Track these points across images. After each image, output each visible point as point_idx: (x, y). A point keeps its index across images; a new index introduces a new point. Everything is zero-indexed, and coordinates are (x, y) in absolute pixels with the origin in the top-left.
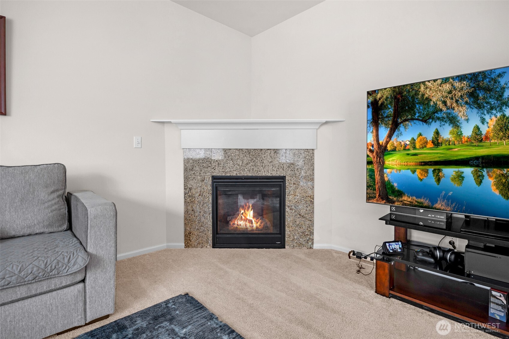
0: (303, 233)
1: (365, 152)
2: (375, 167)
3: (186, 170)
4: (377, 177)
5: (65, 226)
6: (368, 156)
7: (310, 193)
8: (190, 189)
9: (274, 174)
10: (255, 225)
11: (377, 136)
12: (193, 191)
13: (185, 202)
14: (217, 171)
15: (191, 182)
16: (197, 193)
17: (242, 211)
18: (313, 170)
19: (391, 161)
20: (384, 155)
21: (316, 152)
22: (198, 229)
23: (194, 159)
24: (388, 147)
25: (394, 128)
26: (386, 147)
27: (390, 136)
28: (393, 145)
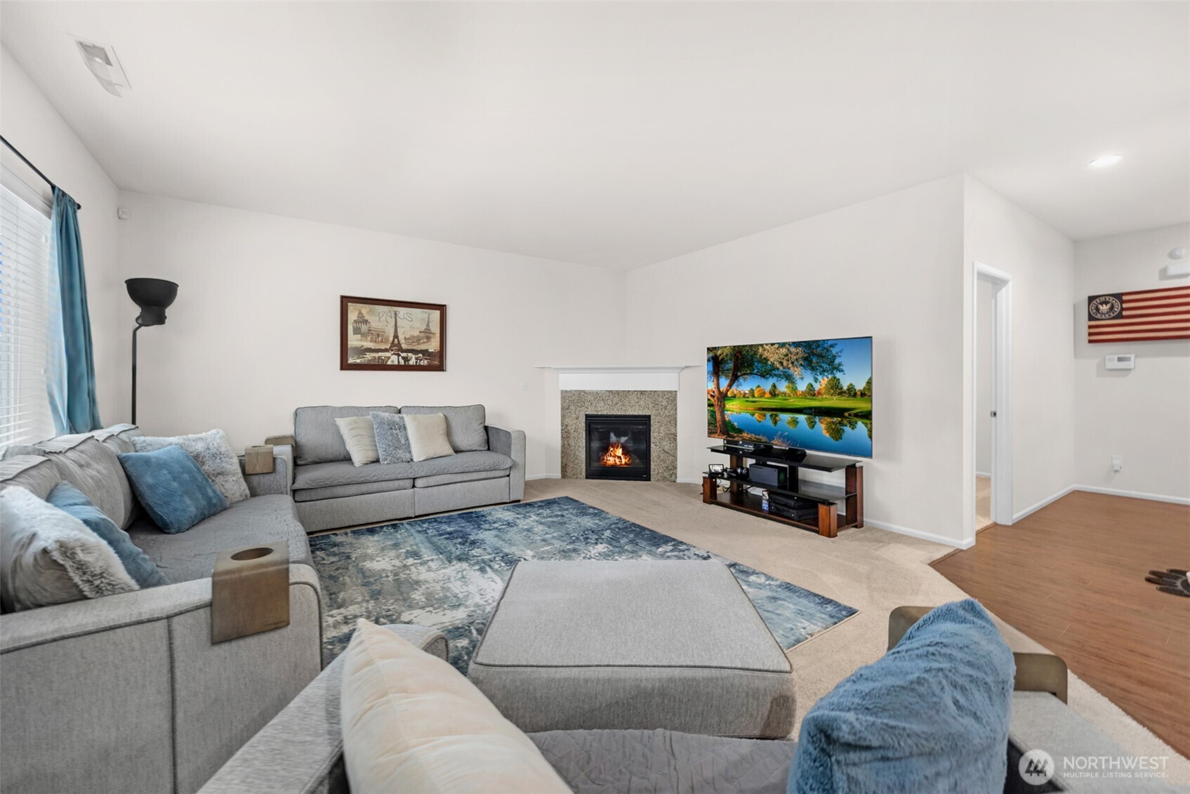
0: (667, 467)
1: (706, 397)
2: (716, 409)
3: (563, 409)
4: (718, 417)
5: (486, 448)
6: (709, 400)
7: (673, 430)
8: (567, 426)
9: (641, 413)
10: (624, 461)
11: (718, 384)
12: (569, 427)
13: (562, 437)
14: (589, 410)
15: (567, 420)
16: (572, 429)
17: (612, 449)
18: (676, 410)
19: (730, 405)
20: (724, 400)
21: (678, 394)
22: (573, 462)
23: (570, 400)
24: (729, 394)
25: (734, 379)
26: (727, 393)
27: (730, 386)
28: (733, 392)
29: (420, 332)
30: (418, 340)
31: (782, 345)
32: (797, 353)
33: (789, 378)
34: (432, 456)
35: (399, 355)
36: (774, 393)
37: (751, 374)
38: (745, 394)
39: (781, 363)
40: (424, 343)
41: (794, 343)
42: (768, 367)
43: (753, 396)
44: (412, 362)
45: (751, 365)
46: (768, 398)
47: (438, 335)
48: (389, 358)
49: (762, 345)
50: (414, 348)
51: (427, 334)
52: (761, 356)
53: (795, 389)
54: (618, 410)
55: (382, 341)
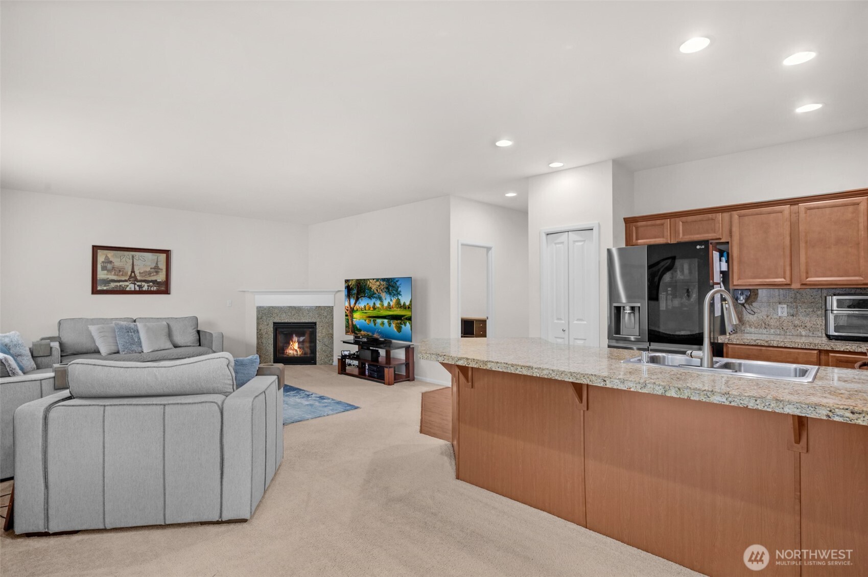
0: (327, 355)
1: (344, 311)
2: (349, 317)
3: (258, 319)
4: (350, 322)
5: (198, 344)
6: (346, 312)
7: (331, 332)
8: (260, 330)
9: (310, 321)
10: (299, 352)
11: (350, 303)
12: (262, 331)
13: (257, 338)
14: (276, 319)
15: (261, 326)
16: (264, 332)
17: (292, 343)
18: (333, 318)
19: (357, 315)
20: (353, 312)
21: (334, 308)
23: (263, 313)
24: (355, 309)
25: (357, 300)
26: (354, 309)
27: (355, 304)
28: (356, 308)
29: (151, 268)
30: (150, 274)
31: (378, 280)
32: (383, 285)
33: (380, 299)
34: (157, 349)
35: (135, 284)
36: (374, 308)
37: (365, 296)
38: (362, 308)
39: (377, 290)
40: (154, 275)
41: (382, 279)
42: (372, 293)
43: (366, 310)
44: (145, 288)
45: (364, 292)
46: (372, 311)
47: (164, 270)
48: (128, 286)
49: (369, 279)
50: (146, 279)
51: (157, 269)
52: (369, 286)
53: (383, 305)
54: (295, 319)
55: (122, 275)
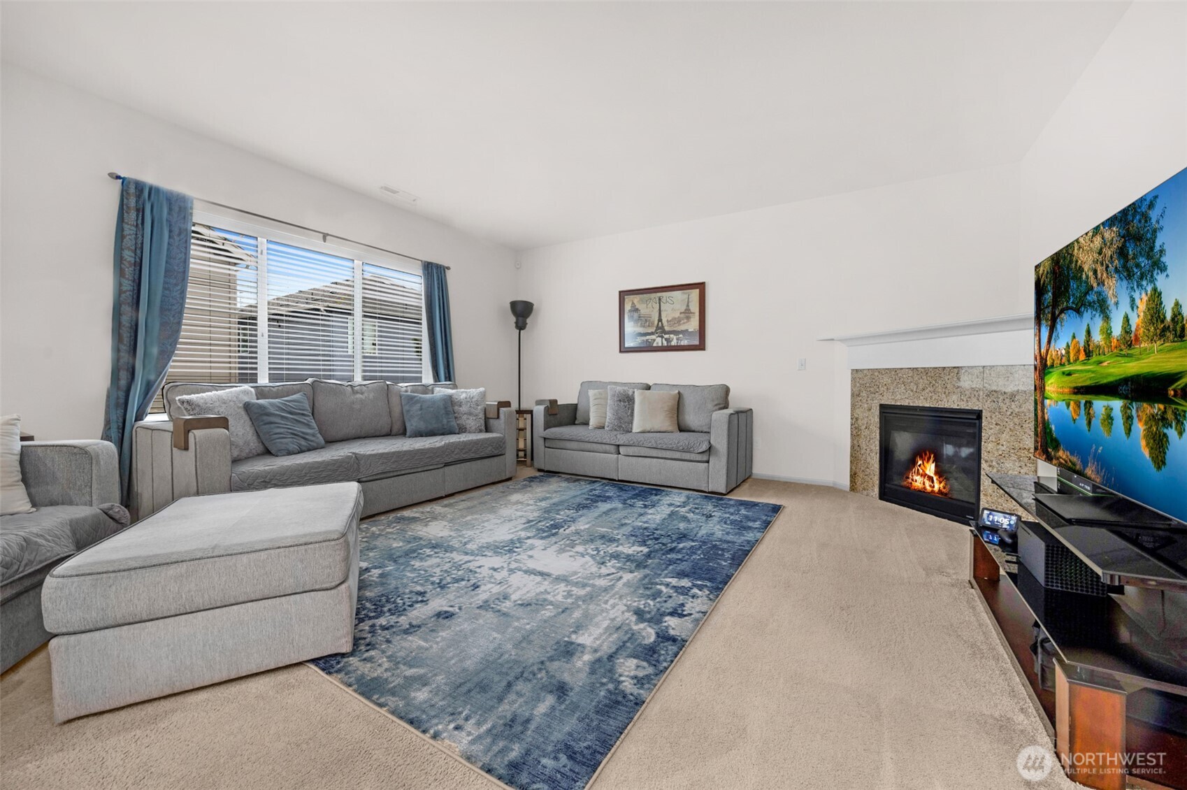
2: (1038, 395)
3: (853, 395)
4: (1040, 414)
9: (963, 405)
10: (937, 486)
11: (1040, 344)
12: (860, 422)
13: (852, 434)
14: (885, 397)
15: (857, 411)
16: (863, 424)
17: (920, 462)
20: (1045, 375)
22: (863, 471)
24: (1049, 361)
25: (1053, 324)
26: (1046, 361)
27: (1049, 342)
28: (1052, 356)
29: (681, 313)
30: (678, 321)
31: (1100, 230)
32: (1113, 244)
33: (1103, 307)
35: (662, 337)
36: (1089, 352)
37: (1068, 309)
38: (1062, 357)
39: (1095, 272)
40: (684, 323)
41: (1110, 220)
42: (1083, 289)
43: (1069, 361)
44: (674, 343)
45: (1067, 292)
46: (1082, 363)
47: (697, 314)
48: (654, 340)
49: (1077, 242)
50: (675, 329)
51: (687, 313)
52: (1077, 265)
54: (926, 399)
55: (649, 326)
